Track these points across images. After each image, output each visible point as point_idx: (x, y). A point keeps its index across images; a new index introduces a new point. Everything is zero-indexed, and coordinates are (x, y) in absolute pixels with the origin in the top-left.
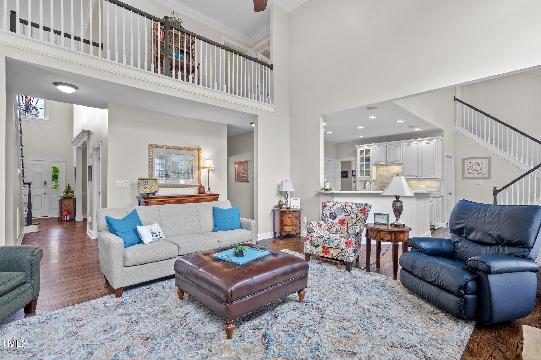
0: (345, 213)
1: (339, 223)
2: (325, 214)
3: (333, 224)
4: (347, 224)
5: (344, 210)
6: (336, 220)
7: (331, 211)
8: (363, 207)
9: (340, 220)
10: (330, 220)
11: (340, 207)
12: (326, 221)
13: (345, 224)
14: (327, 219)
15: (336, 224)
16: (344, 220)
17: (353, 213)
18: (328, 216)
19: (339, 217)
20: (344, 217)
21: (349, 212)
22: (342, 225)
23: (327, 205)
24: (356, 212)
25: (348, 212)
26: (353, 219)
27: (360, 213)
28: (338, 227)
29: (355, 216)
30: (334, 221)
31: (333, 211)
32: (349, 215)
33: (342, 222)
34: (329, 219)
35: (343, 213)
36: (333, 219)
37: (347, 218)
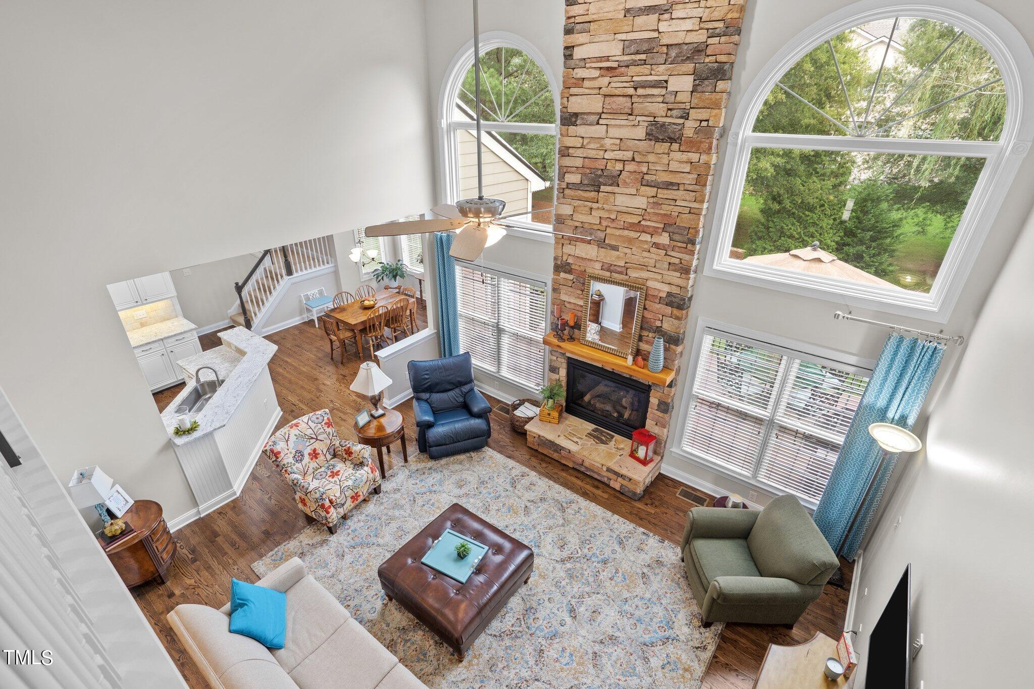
0: (310, 442)
1: (312, 459)
2: (288, 463)
3: (306, 466)
4: (321, 452)
5: (305, 440)
6: (307, 458)
7: (291, 453)
8: (326, 418)
9: (309, 454)
10: (299, 465)
11: (297, 439)
12: (296, 470)
13: (319, 454)
14: (294, 467)
15: (309, 462)
16: (315, 450)
17: (319, 434)
18: (293, 462)
19: (306, 452)
20: (312, 447)
21: (315, 437)
22: (317, 458)
23: (279, 450)
24: (322, 430)
25: (312, 438)
26: (325, 441)
27: (328, 427)
28: (313, 465)
29: (325, 436)
30: (304, 462)
31: (294, 451)
32: (317, 439)
33: (314, 455)
34: (297, 465)
35: (308, 444)
36: (301, 460)
37: (317, 445)
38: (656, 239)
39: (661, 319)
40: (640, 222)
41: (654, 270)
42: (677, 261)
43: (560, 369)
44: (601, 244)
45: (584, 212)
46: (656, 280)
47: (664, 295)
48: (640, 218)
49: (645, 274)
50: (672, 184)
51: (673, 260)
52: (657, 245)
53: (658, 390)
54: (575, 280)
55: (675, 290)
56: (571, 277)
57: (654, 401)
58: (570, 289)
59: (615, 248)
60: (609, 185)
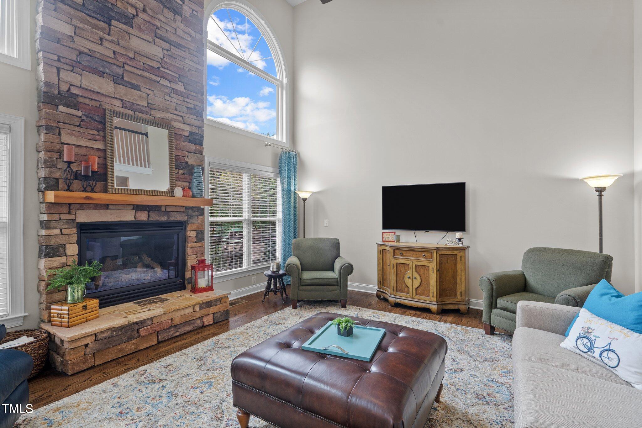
38: (173, 86)
39: (187, 156)
40: (159, 68)
41: (176, 112)
42: (192, 106)
43: (67, 246)
44: (118, 80)
45: (91, 39)
46: (179, 121)
47: (187, 134)
48: (159, 65)
49: (170, 116)
50: (180, 45)
51: (190, 106)
52: (175, 91)
53: (194, 221)
54: (84, 118)
55: (195, 130)
56: (79, 113)
57: (191, 234)
58: (77, 129)
59: (137, 88)
60: (123, 23)
